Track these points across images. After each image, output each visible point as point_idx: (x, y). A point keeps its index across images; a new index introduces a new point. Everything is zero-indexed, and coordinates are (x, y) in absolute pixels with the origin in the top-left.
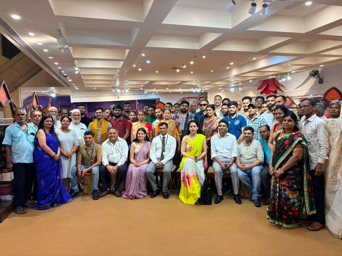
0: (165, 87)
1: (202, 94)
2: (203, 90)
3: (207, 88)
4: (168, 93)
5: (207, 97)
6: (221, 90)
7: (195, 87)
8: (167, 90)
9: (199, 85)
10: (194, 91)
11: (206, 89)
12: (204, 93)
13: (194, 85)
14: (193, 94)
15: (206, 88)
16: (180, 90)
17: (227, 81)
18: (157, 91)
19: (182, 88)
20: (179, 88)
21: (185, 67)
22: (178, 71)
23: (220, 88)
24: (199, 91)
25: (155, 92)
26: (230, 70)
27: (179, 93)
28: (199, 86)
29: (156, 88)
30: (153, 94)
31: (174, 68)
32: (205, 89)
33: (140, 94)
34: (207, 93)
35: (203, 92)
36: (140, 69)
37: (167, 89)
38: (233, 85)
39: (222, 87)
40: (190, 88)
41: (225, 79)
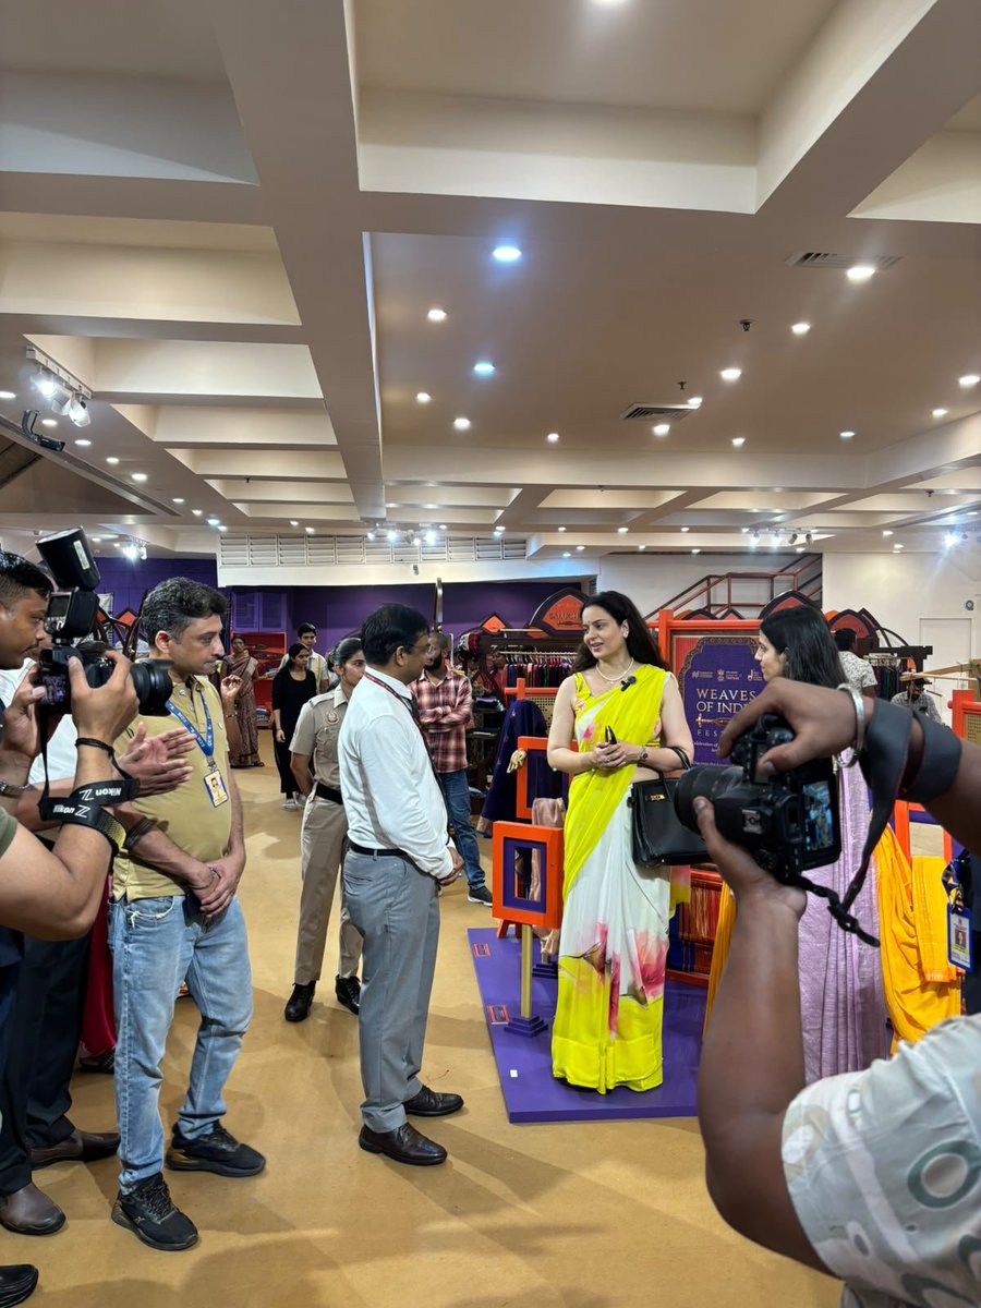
0: (607, 520)
1: (797, 561)
2: (801, 539)
3: (821, 530)
4: (633, 552)
5: (821, 575)
6: (892, 540)
7: (757, 523)
8: (622, 537)
9: (779, 512)
10: (752, 542)
11: (815, 538)
12: (805, 555)
13: (755, 511)
14: (746, 558)
15: (816, 530)
16: (685, 540)
17: (930, 492)
18: (580, 541)
19: (693, 530)
20: (677, 530)
21: (694, 403)
22: (662, 429)
23: (887, 533)
24: (776, 542)
25: (572, 549)
26: (949, 426)
27: (684, 553)
28: (778, 519)
29: (571, 529)
30: (567, 555)
31: (639, 412)
32: (808, 537)
33: (507, 557)
34: (820, 556)
35: (800, 550)
36: (462, 423)
37: (623, 530)
38: (952, 520)
39: (895, 527)
40: (734, 530)
41: (920, 477)
